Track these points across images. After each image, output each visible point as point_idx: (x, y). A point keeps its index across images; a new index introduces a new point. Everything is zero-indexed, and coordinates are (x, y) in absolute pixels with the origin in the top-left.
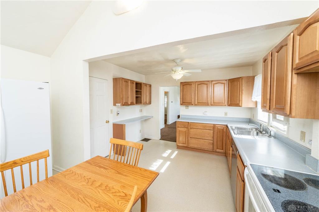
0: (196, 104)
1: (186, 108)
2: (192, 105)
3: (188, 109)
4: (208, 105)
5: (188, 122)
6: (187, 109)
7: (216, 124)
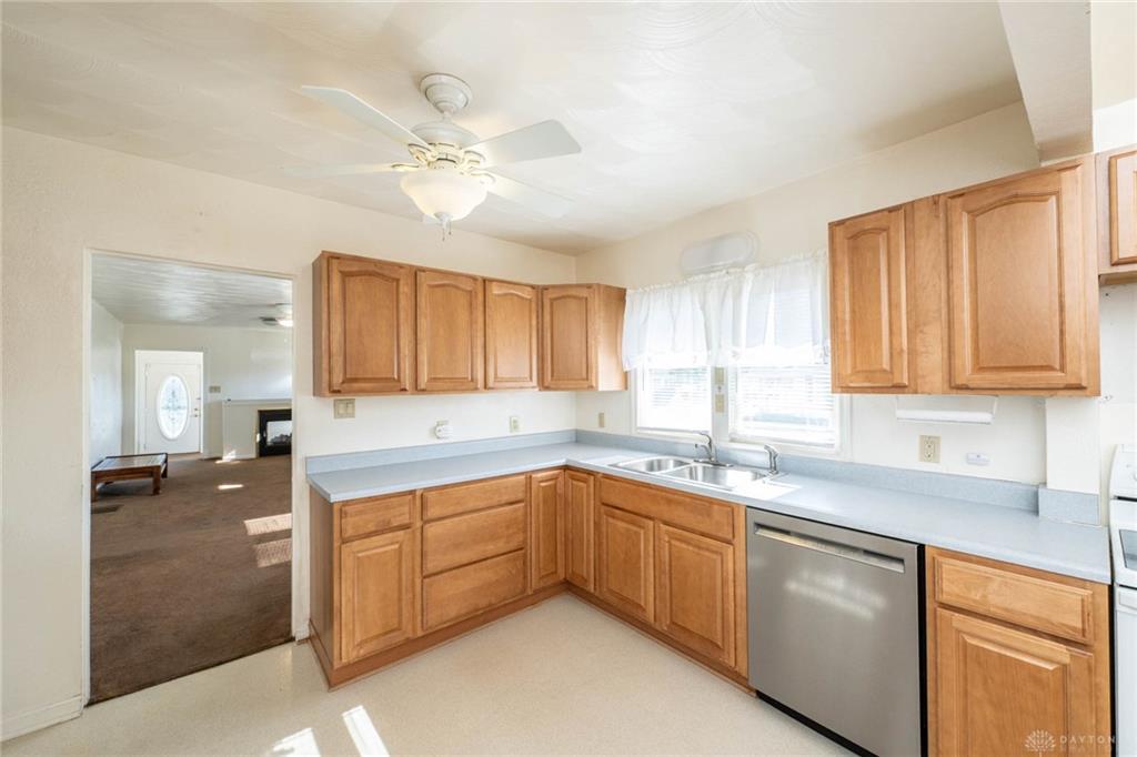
0: (423, 386)
1: (337, 415)
2: (405, 390)
3: (352, 416)
4: (476, 389)
5: (412, 492)
6: (341, 416)
7: (534, 472)
